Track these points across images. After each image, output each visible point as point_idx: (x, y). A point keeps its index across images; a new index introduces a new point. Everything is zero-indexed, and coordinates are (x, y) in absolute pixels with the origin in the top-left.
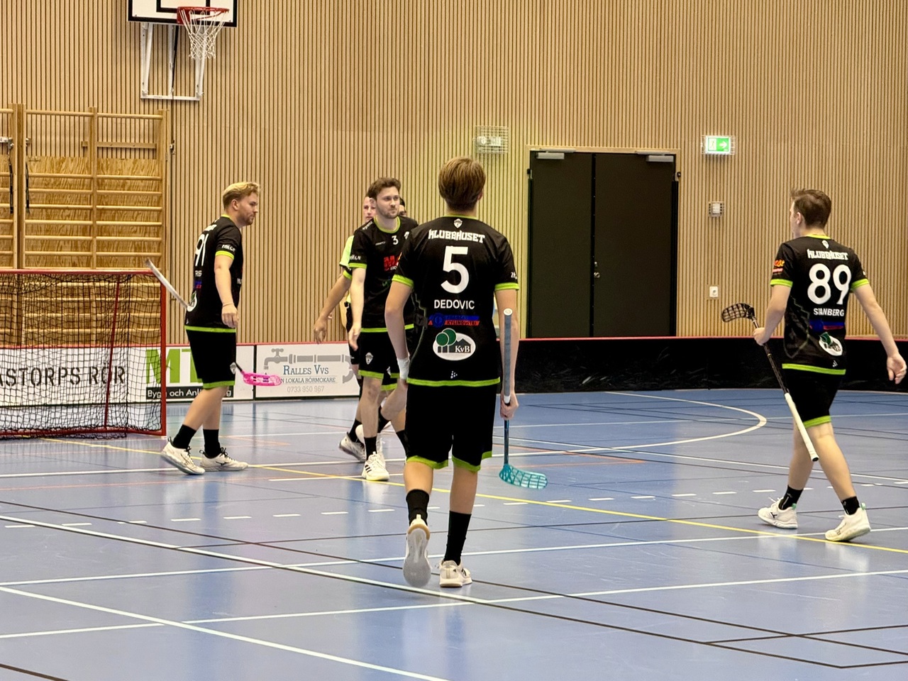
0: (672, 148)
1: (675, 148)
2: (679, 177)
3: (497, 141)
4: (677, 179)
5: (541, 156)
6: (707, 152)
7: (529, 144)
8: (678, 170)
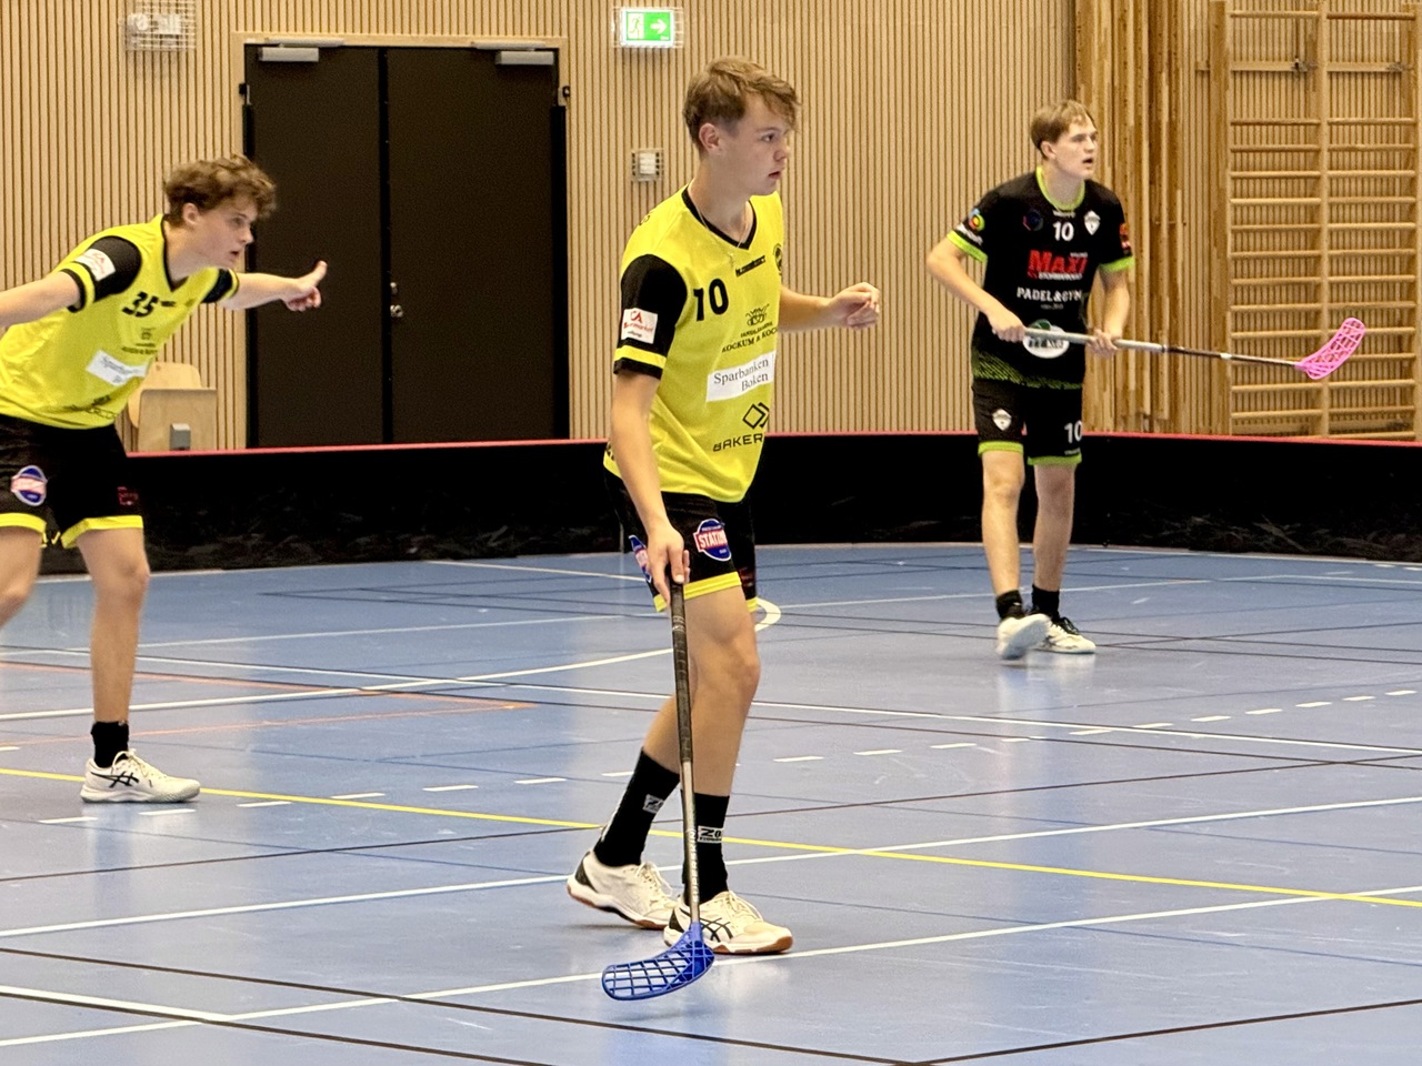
0: (549, 36)
1: (557, 36)
2: (566, 96)
3: (172, 24)
4: (562, 102)
5: (269, 54)
6: (624, 42)
7: (241, 30)
8: (563, 83)
